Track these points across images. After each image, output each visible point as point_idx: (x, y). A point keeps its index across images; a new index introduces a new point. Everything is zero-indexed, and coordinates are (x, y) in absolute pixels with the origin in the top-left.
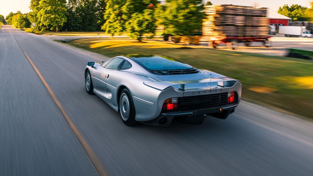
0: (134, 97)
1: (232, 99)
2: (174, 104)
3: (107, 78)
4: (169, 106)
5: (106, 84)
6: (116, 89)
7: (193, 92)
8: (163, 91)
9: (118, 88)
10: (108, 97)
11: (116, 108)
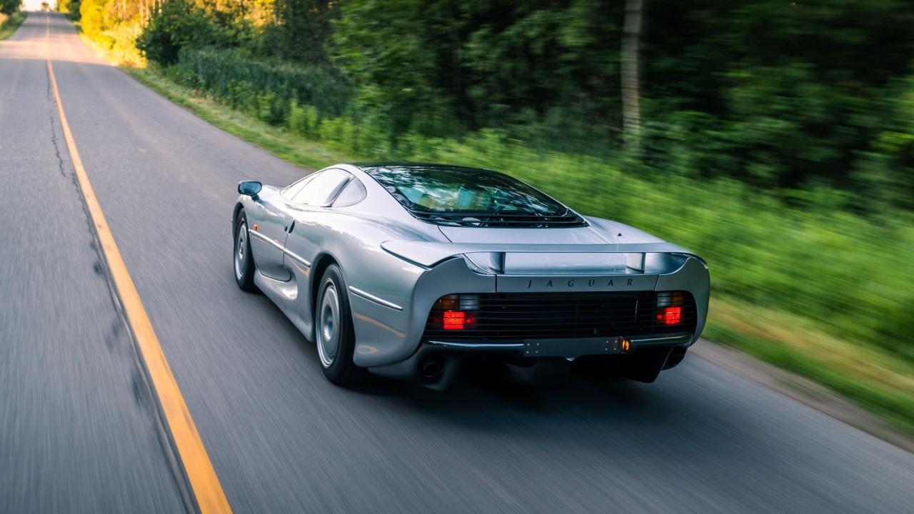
0: (351, 287)
1: (673, 315)
2: (468, 313)
3: (290, 232)
4: (453, 320)
5: (285, 253)
6: (309, 266)
7: (530, 282)
8: (430, 269)
9: (314, 263)
10: (291, 296)
11: (306, 328)
